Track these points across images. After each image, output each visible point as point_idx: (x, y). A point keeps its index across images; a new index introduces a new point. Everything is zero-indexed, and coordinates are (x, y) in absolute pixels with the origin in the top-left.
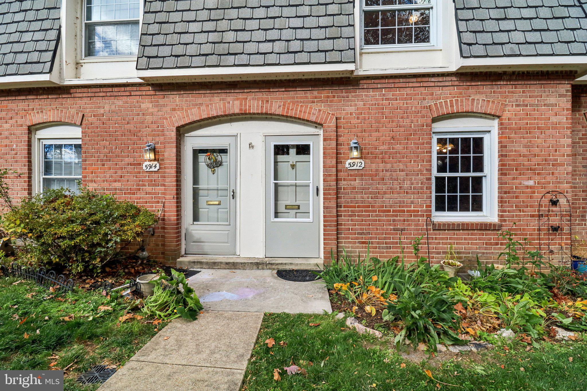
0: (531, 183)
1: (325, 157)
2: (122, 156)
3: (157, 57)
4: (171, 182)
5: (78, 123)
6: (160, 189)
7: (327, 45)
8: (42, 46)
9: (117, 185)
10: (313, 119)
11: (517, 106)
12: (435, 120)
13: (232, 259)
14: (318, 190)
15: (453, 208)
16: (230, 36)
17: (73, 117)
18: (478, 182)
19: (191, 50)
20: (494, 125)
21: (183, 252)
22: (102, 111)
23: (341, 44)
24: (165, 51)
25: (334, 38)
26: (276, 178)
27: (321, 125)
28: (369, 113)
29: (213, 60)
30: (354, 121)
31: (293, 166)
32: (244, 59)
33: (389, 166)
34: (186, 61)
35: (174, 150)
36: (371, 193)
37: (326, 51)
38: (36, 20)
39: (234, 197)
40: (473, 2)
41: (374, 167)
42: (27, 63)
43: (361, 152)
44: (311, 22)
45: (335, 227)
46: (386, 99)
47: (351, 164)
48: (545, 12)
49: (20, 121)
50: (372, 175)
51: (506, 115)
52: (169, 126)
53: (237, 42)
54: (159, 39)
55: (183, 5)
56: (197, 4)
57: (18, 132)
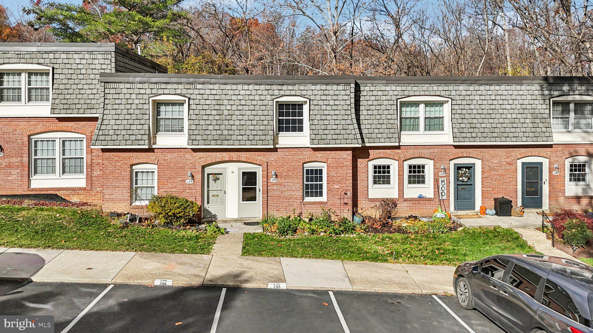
0: (337, 187)
1: (262, 178)
2: (177, 177)
3: (196, 140)
4: (199, 188)
5: (156, 163)
6: (194, 191)
7: (263, 137)
8: (142, 132)
9: (174, 190)
10: (258, 163)
11: (333, 158)
12: (303, 164)
14: (260, 190)
16: (226, 132)
17: (153, 161)
18: (321, 185)
19: (210, 137)
20: (325, 165)
21: (202, 217)
22: (167, 158)
23: (268, 137)
24: (199, 138)
25: (265, 135)
27: (261, 165)
28: (280, 161)
29: (219, 142)
30: (274, 163)
32: (231, 142)
33: (287, 181)
34: (208, 142)
35: (201, 175)
36: (280, 191)
37: (262, 140)
38: (137, 119)
39: (225, 193)
40: (316, 122)
41: (281, 181)
42: (136, 140)
43: (276, 175)
44: (257, 128)
45: (266, 205)
46: (286, 155)
47: (272, 180)
48: (340, 127)
49: (126, 162)
50: (281, 184)
51: (329, 162)
52: (198, 165)
53: (228, 135)
54: (196, 132)
55: (205, 117)
56: (211, 117)
57: (125, 167)
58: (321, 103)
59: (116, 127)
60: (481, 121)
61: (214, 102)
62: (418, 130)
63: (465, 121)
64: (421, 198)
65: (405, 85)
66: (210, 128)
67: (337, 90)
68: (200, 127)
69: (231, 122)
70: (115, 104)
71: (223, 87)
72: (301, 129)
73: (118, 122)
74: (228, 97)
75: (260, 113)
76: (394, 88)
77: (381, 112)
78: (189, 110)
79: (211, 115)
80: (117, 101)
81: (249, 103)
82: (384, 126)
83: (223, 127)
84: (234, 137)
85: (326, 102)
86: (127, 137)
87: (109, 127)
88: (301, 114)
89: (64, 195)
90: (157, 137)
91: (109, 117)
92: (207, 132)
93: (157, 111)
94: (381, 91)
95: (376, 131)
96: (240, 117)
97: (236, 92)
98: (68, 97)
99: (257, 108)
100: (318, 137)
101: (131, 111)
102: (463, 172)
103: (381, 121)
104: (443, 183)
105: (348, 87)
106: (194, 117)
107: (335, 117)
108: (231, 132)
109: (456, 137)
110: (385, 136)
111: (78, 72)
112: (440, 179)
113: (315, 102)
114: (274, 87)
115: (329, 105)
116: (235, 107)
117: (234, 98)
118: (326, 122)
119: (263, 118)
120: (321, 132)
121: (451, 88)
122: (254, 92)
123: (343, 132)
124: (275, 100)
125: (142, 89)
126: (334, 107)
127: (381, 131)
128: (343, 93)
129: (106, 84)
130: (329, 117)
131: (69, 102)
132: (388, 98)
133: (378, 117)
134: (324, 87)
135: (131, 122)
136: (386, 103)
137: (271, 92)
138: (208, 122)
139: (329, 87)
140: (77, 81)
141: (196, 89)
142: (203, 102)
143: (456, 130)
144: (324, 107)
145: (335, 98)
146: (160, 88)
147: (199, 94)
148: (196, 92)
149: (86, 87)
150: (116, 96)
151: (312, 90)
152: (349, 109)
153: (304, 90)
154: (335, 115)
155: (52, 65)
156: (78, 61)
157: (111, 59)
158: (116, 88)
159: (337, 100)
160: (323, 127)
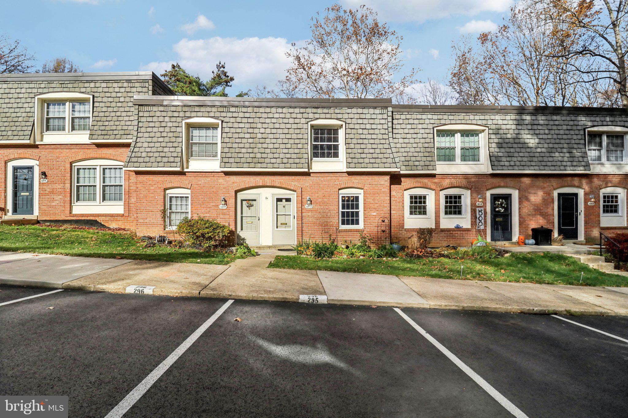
0: (375, 214)
1: (297, 204)
2: (210, 202)
3: (228, 162)
4: (232, 213)
5: (189, 188)
6: (227, 216)
7: (297, 161)
8: (175, 154)
9: (208, 215)
10: (292, 188)
11: (370, 184)
12: (339, 189)
13: (259, 245)
14: (294, 216)
15: (348, 224)
16: (259, 155)
17: (187, 185)
18: (357, 213)
19: (243, 160)
20: (361, 191)
22: (200, 183)
23: (303, 161)
24: (232, 160)
25: (300, 158)
26: (277, 212)
27: (295, 190)
28: (315, 186)
29: (252, 165)
30: (309, 189)
31: (284, 207)
32: (265, 165)
33: (322, 207)
34: (241, 165)
35: (234, 200)
36: (315, 218)
37: (297, 163)
38: (170, 142)
39: (259, 220)
40: (352, 146)
41: (316, 208)
42: (168, 162)
43: (312, 201)
44: (291, 151)
45: (301, 232)
46: (321, 181)
47: (307, 206)
49: (159, 186)
50: (316, 211)
51: (366, 188)
52: (231, 190)
53: (262, 158)
54: (229, 155)
55: (238, 140)
56: (244, 141)
57: (159, 191)
58: (357, 126)
59: (148, 150)
61: (248, 125)
62: (454, 160)
64: (458, 228)
65: (441, 114)
66: (243, 150)
67: (374, 114)
68: (233, 150)
69: (265, 146)
70: (149, 127)
71: (257, 110)
72: (336, 155)
73: (152, 145)
74: (262, 120)
75: (294, 136)
76: (430, 116)
77: (417, 140)
78: (222, 133)
79: (244, 138)
80: (151, 124)
81: (283, 126)
82: (421, 154)
83: (256, 150)
84: (267, 160)
85: (363, 126)
86: (159, 159)
87: (142, 150)
88: (336, 140)
89: (103, 221)
90: (190, 162)
91: (143, 140)
92: (240, 155)
93: (191, 135)
94: (417, 119)
95: (413, 159)
96: (274, 141)
97: (270, 115)
98: (107, 123)
99: (291, 131)
100: (355, 161)
101: (164, 134)
102: (499, 203)
104: (480, 213)
105: (385, 111)
106: (227, 140)
107: (372, 141)
108: (264, 156)
109: (494, 165)
110: (422, 163)
111: (117, 100)
112: (478, 209)
113: (351, 126)
114: (309, 110)
115: (365, 129)
116: (268, 131)
117: (268, 121)
118: (363, 146)
119: (297, 141)
120: (358, 156)
121: (487, 117)
122: (288, 116)
123: (380, 156)
124: (309, 123)
125: (176, 111)
126: (371, 131)
127: (418, 159)
128: (380, 116)
129: (140, 107)
130: (366, 141)
131: (107, 128)
132: (425, 126)
133: (415, 145)
134: (360, 110)
135: (164, 144)
136: (422, 131)
137: (305, 115)
138: (241, 145)
139: (365, 111)
140: (115, 109)
141: (229, 112)
142: (236, 125)
143: (493, 159)
144: (360, 131)
145: (371, 121)
146: (193, 111)
147: (232, 117)
148: (230, 115)
149: (124, 114)
150: (150, 119)
151: (348, 113)
152: (387, 133)
153: (340, 113)
154: (372, 139)
155: (93, 94)
156: (117, 90)
157: (148, 88)
158: (150, 111)
159: (374, 124)
160: (360, 151)
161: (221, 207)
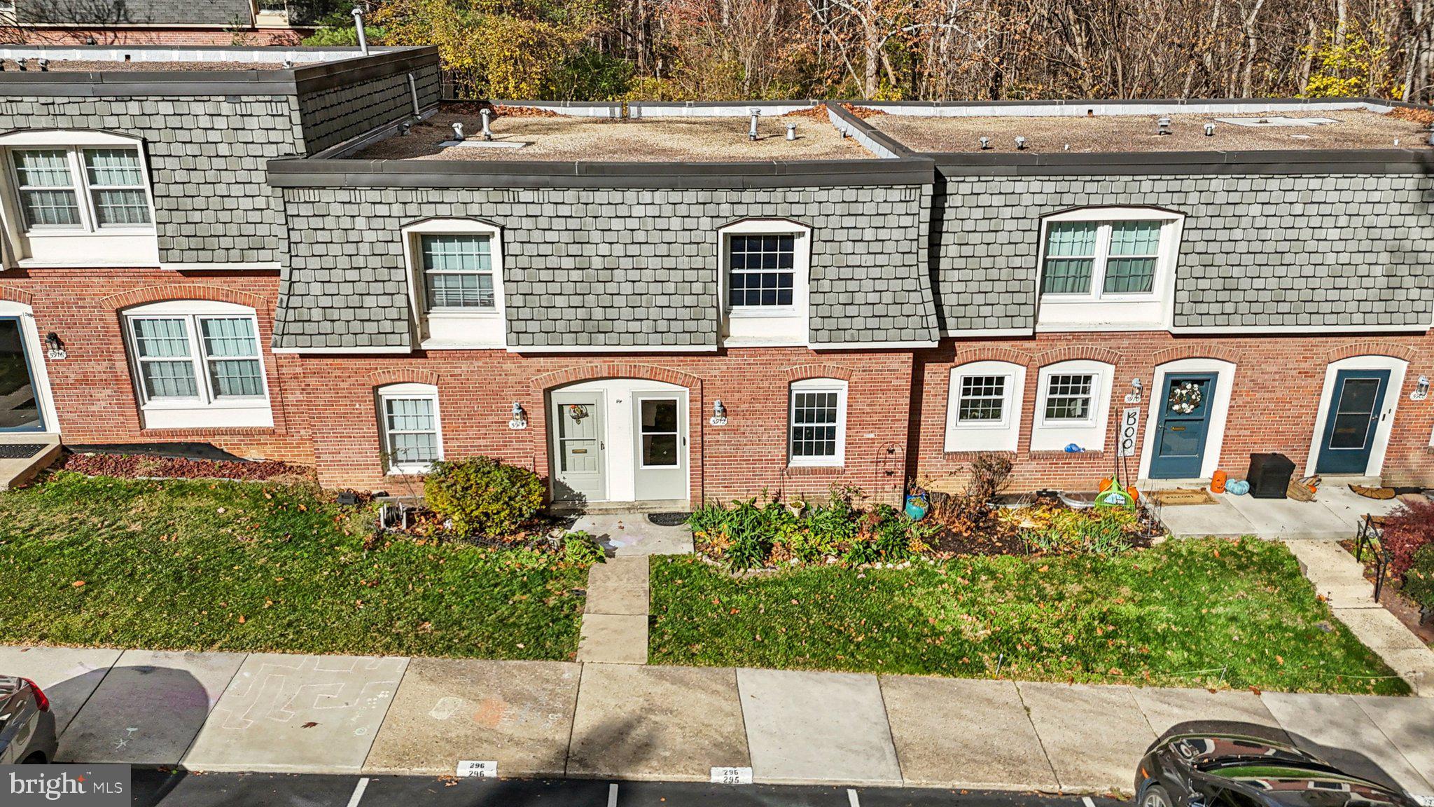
0: (872, 436)
1: (691, 416)
2: (486, 415)
3: (526, 332)
4: (541, 440)
5: (433, 381)
6: (528, 445)
7: (692, 326)
8: (393, 314)
9: (482, 442)
10: (680, 382)
11: (864, 371)
12: (791, 382)
13: (604, 505)
14: (684, 440)
15: (809, 453)
16: (598, 314)
17: (425, 377)
18: (832, 431)
19: (560, 326)
20: (844, 384)
21: (552, 499)
22: (457, 371)
23: (705, 324)
24: (533, 326)
25: (698, 320)
27: (687, 387)
28: (732, 376)
29: (584, 337)
30: (718, 383)
32: (614, 338)
33: (749, 422)
35: (543, 408)
36: (733, 445)
37: (690, 332)
38: (376, 281)
39: (602, 447)
40: (826, 285)
41: (736, 423)
42: (379, 333)
43: (725, 410)
44: (676, 301)
45: (700, 475)
46: (748, 364)
47: (715, 421)
48: (888, 298)
49: (361, 381)
50: (735, 430)
51: (854, 379)
52: (535, 387)
53: (606, 319)
54: (525, 313)
55: (545, 275)
56: (561, 276)
57: (360, 391)
58: (841, 235)
59: (326, 301)
60: (1253, 271)
61: (566, 237)
62: (1086, 290)
63: (1212, 272)
64: (1072, 451)
65: (1066, 178)
66: (560, 301)
67: (885, 201)
68: (534, 301)
69: (612, 288)
70: (317, 242)
71: (588, 197)
72: (786, 299)
73: (331, 288)
74: (602, 224)
75: (684, 262)
76: (1035, 186)
77: (994, 249)
78: (504, 256)
79: (560, 268)
80: (322, 236)
81: (655, 237)
82: (999, 287)
83: (591, 300)
84: (620, 326)
85: (855, 234)
86: (356, 326)
87: (309, 301)
88: (788, 261)
89: (226, 445)
90: (430, 321)
91: (306, 275)
92: (554, 313)
93: (425, 255)
94: (1000, 193)
95: (979, 299)
96: (634, 275)
97: (623, 211)
98: (196, 217)
99: (676, 249)
100: (831, 323)
101: (360, 262)
102: (1184, 392)
103: (994, 274)
104: (1131, 420)
105: (915, 194)
106: (518, 275)
107: (875, 273)
108: (612, 313)
109: (1181, 314)
110: (1000, 310)
111: (210, 150)
112: (1126, 411)
113: (826, 235)
114: (722, 195)
115: (861, 241)
116: (618, 250)
117: (617, 224)
118: (852, 286)
119: (691, 275)
120: (838, 311)
121: (1189, 184)
123: (893, 310)
124: (721, 232)
125: (381, 203)
126: (876, 247)
127: (992, 298)
128: (901, 208)
129: (286, 191)
130: (859, 273)
131: (201, 230)
132: (1018, 212)
133: (987, 262)
134: (850, 194)
135: (361, 287)
136: (1010, 225)
137: (711, 209)
138: (554, 288)
139: (864, 194)
140: (211, 176)
141: (519, 202)
142: (537, 236)
143: (1183, 296)
144: (848, 247)
145: (878, 221)
146: (425, 201)
147: (527, 216)
148: (519, 210)
149: (237, 190)
150: (317, 223)
151: (820, 203)
152: (914, 250)
153: (798, 203)
154: (875, 266)
155: (141, 134)
156: (205, 122)
157: (290, 116)
158: (313, 202)
159: (884, 227)
160: (843, 298)
161: (512, 425)
